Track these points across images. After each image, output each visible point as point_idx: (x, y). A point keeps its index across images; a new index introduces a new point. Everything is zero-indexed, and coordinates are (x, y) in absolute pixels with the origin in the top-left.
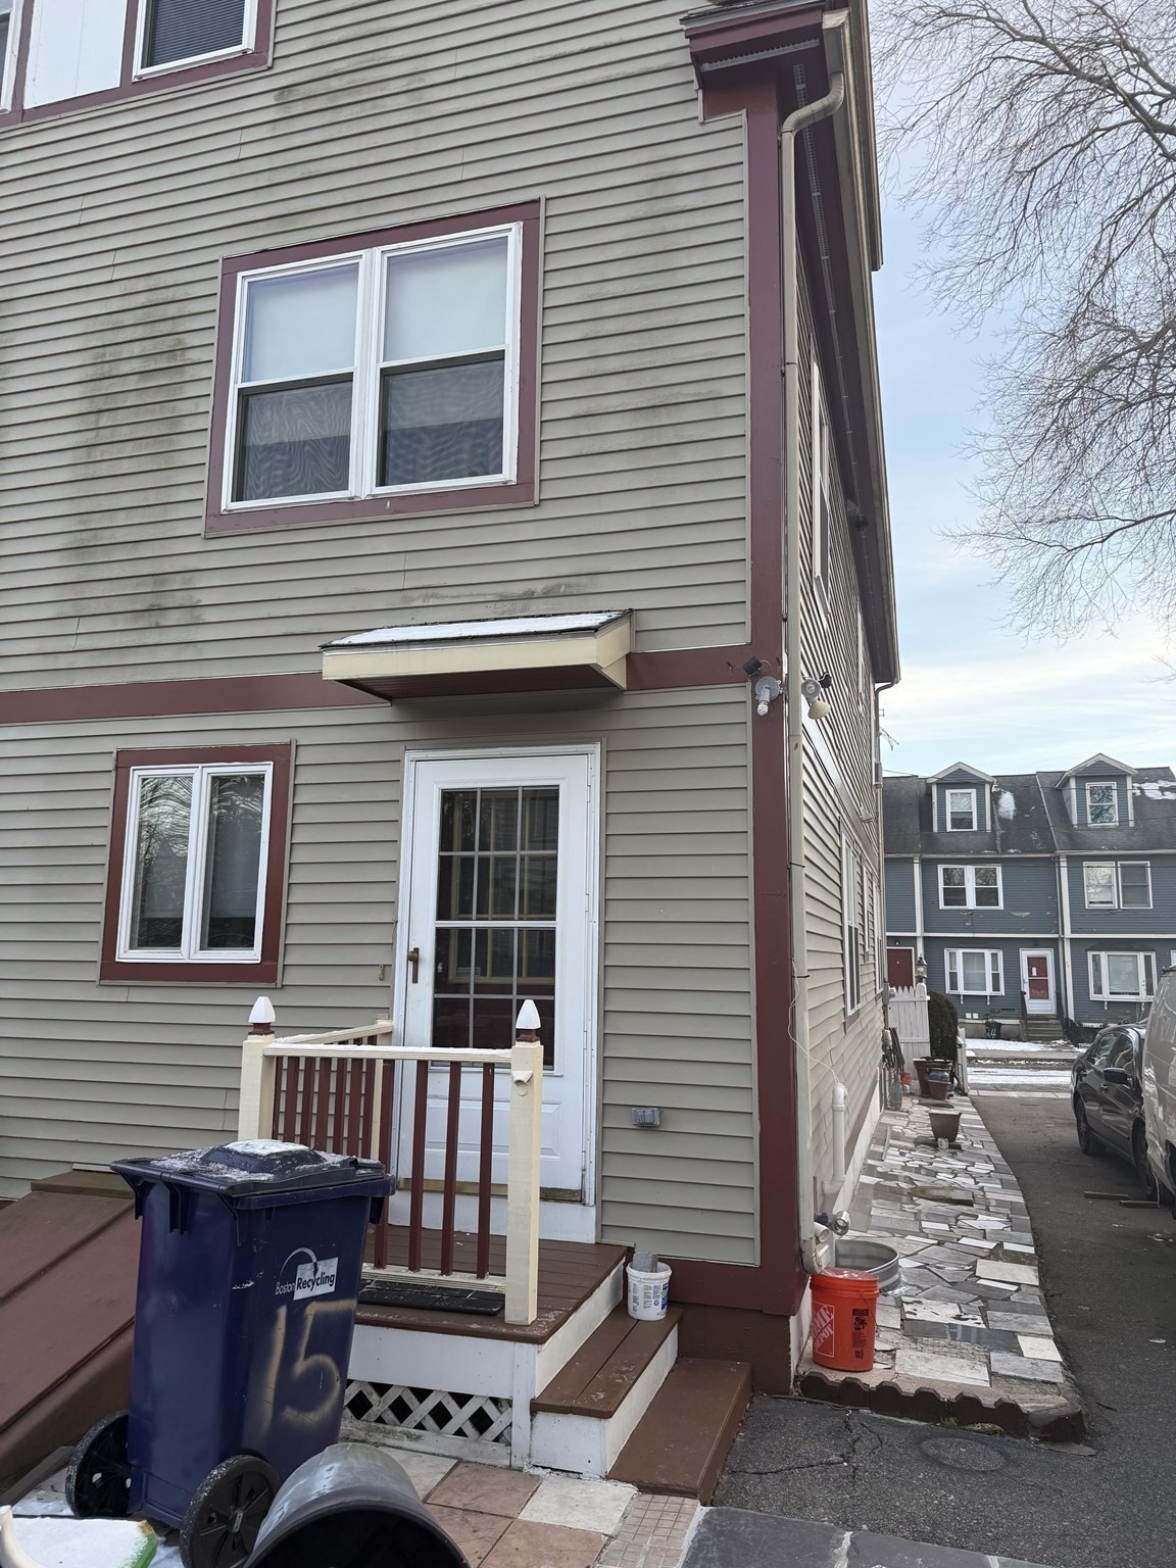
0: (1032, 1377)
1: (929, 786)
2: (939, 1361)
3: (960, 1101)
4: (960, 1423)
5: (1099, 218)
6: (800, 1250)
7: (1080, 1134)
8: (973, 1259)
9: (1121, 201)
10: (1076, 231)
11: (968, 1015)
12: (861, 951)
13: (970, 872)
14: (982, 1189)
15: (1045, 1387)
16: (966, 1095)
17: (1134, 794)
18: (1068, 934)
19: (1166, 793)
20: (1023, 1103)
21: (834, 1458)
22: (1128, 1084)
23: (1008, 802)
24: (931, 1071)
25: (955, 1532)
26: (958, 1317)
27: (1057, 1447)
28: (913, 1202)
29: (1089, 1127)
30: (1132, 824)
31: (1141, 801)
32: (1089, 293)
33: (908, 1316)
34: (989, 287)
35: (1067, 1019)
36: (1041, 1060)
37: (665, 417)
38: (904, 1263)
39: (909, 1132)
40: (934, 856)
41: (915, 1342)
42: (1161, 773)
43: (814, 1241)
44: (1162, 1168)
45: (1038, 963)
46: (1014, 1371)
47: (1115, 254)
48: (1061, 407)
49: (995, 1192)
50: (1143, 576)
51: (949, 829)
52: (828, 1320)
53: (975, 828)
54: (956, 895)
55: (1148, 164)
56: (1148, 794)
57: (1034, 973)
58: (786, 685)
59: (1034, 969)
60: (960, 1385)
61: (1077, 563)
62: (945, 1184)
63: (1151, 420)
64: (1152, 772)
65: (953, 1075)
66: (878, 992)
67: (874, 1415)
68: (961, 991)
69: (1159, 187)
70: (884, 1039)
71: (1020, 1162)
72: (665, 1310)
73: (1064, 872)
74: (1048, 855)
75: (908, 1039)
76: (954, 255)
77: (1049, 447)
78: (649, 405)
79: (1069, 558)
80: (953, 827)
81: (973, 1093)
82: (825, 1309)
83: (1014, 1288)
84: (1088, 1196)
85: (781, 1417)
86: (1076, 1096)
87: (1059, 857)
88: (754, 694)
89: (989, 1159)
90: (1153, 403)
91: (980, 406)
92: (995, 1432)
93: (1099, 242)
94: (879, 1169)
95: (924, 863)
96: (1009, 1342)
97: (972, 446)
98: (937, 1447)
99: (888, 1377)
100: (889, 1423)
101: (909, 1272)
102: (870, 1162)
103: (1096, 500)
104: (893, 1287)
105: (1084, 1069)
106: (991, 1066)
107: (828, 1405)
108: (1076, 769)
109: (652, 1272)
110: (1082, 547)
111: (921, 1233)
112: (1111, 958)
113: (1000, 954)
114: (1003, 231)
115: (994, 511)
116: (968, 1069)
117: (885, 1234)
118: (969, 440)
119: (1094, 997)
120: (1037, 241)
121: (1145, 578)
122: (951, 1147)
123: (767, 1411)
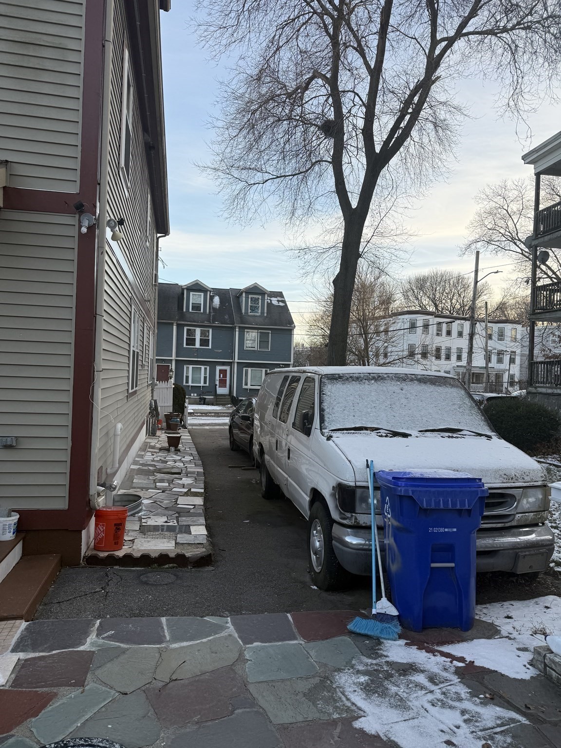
0: (193, 542)
1: (183, 290)
2: (154, 541)
3: (184, 431)
4: (159, 566)
5: (276, 23)
6: (89, 499)
7: (230, 442)
8: (177, 497)
9: (286, 18)
10: (265, 26)
11: (192, 395)
12: (140, 363)
13: (198, 331)
14: (186, 467)
15: (198, 546)
16: (187, 428)
17: (268, 302)
18: (236, 360)
19: (280, 303)
20: (211, 431)
21: (98, 590)
22: (250, 421)
23: (217, 300)
24: (172, 418)
25: (150, 611)
26: (166, 522)
27: (200, 569)
28: (154, 475)
29: (234, 439)
30: (265, 315)
31: (270, 305)
32: (268, 60)
33: (143, 524)
34: (224, 42)
35: (233, 396)
36: (221, 413)
37: (31, 51)
38: (145, 502)
39: (158, 445)
40: (183, 323)
41: (145, 535)
42: (279, 294)
43: (96, 495)
44: (257, 453)
45: (223, 372)
46: (186, 541)
47: (281, 44)
48: (252, 114)
49: (192, 468)
50: (278, 203)
51: (190, 310)
52: (102, 530)
53: (202, 311)
54: (191, 341)
55: (299, 3)
56: (273, 302)
57: (221, 377)
58: (98, 220)
59: (221, 375)
60: (161, 550)
61: (252, 191)
62: (170, 466)
63: (288, 130)
64: (275, 293)
65: (181, 420)
66: (149, 383)
67: (121, 568)
68: (190, 384)
69: (302, 17)
70: (151, 404)
71: (204, 455)
72: (15, 535)
73: (237, 333)
74: (231, 326)
75: (163, 405)
76: (209, 19)
77: (245, 132)
78: (22, 41)
79: (249, 188)
80: (192, 309)
81: (189, 427)
82: (101, 525)
83: (192, 507)
84: (230, 467)
85: (74, 576)
86: (230, 427)
87: (236, 327)
88: (80, 222)
89: (191, 455)
90: (290, 122)
91: (216, 103)
92: (174, 567)
93: (275, 36)
94: (141, 462)
95: (178, 326)
96: (187, 530)
97: (210, 123)
98: (147, 577)
99: (129, 551)
100: (127, 571)
101: (147, 506)
102: (136, 459)
103: (263, 162)
104: (138, 512)
105: (234, 415)
106: (200, 416)
107: (99, 567)
108: (246, 289)
109: (8, 517)
110: (254, 184)
111: (156, 488)
112: (253, 371)
113: (208, 368)
114: (233, 15)
115: (219, 158)
116: (189, 418)
117: (138, 490)
118: (210, 120)
119: (244, 387)
120: (248, 26)
121: (279, 205)
122: (175, 450)
123: (68, 574)
